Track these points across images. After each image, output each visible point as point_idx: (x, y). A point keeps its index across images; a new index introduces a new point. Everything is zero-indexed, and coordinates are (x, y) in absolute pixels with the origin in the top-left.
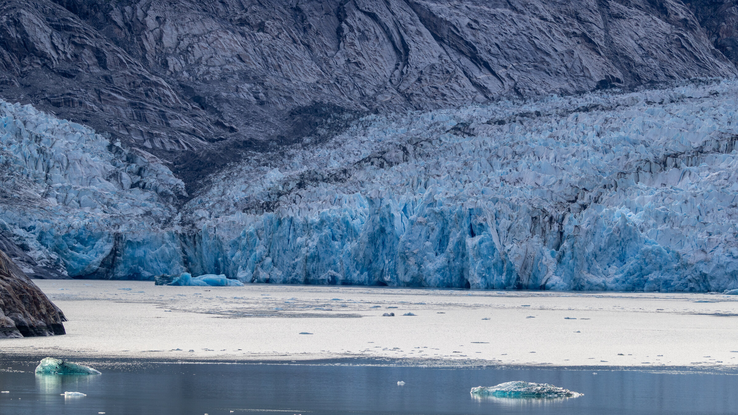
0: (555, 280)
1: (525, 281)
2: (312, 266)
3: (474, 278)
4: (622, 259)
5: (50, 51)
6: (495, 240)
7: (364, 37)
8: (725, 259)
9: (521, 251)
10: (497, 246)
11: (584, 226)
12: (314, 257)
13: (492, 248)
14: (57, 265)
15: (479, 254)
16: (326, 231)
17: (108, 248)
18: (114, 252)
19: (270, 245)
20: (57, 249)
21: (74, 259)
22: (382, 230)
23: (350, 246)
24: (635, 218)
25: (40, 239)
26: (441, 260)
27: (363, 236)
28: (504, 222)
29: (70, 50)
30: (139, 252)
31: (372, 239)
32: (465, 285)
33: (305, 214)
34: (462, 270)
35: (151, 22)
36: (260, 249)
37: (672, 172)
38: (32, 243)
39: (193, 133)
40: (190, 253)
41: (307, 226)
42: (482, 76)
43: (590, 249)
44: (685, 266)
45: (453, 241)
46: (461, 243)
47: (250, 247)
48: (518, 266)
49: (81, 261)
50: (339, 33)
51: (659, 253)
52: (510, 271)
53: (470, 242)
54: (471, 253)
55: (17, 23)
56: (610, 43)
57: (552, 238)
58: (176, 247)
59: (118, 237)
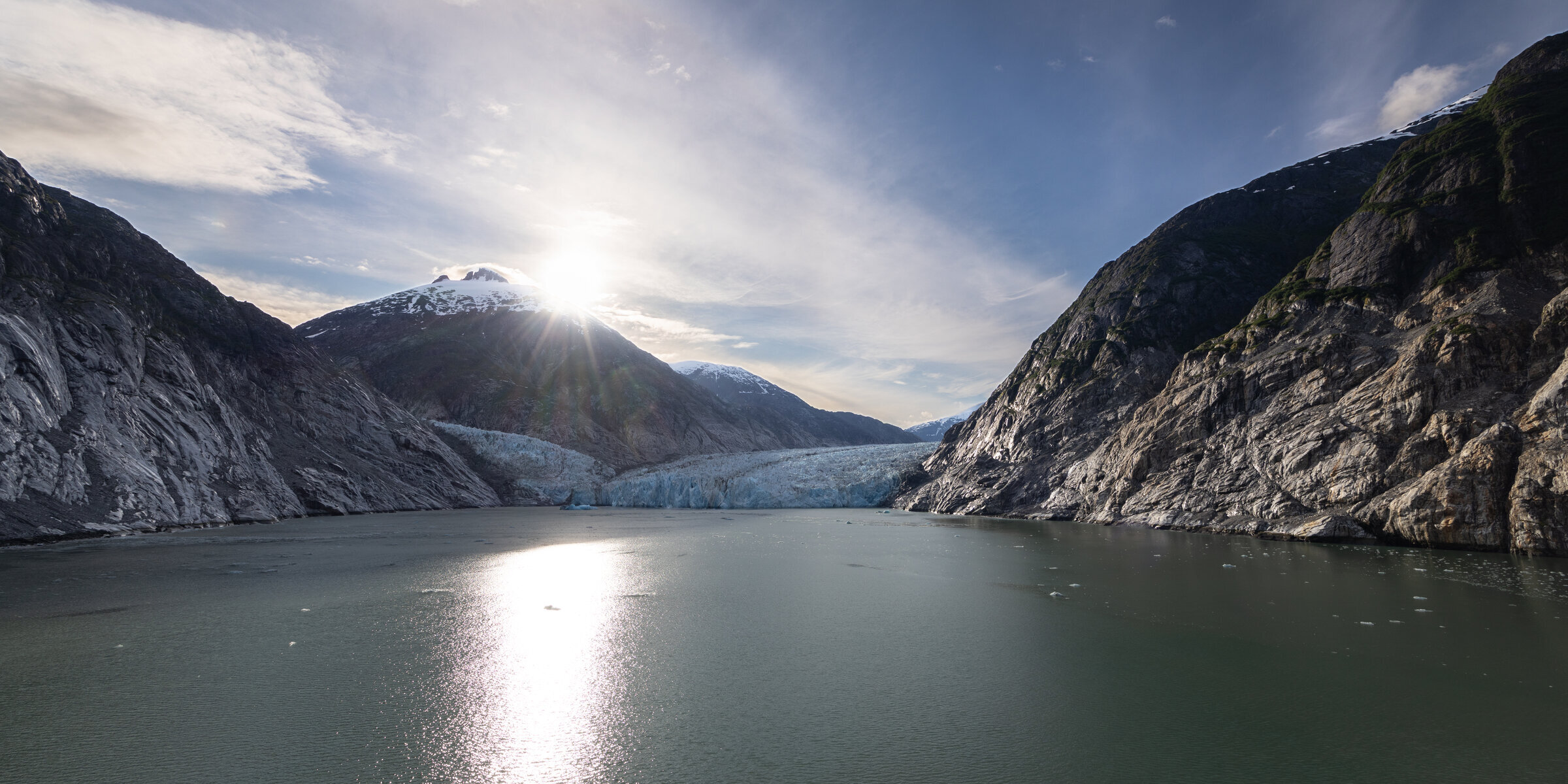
0: (724, 504)
1: (711, 505)
2: (636, 500)
3: (692, 504)
4: (750, 496)
5: (592, 437)
6: (700, 489)
7: (691, 437)
8: (788, 495)
9: (710, 493)
10: (701, 491)
11: (735, 483)
12: (637, 497)
13: (699, 492)
14: (549, 501)
15: (694, 495)
16: (642, 487)
17: (569, 494)
18: (571, 496)
19: (623, 492)
20: (550, 495)
21: (556, 498)
22: (660, 486)
23: (650, 492)
24: (755, 481)
25: (544, 492)
26: (681, 497)
27: (654, 489)
28: (705, 482)
29: (599, 437)
30: (580, 496)
31: (657, 490)
32: (689, 507)
33: (635, 481)
34: (688, 501)
35: (630, 432)
36: (620, 494)
37: (769, 467)
38: (541, 493)
39: (633, 460)
40: (598, 496)
41: (635, 485)
42: (722, 448)
43: (737, 492)
44: (773, 498)
45: (685, 489)
46: (688, 491)
47: (617, 493)
48: (709, 499)
49: (559, 499)
50: (684, 437)
51: (763, 493)
52: (706, 501)
53: (691, 490)
54: (691, 494)
55: (583, 429)
56: (756, 441)
57: (723, 487)
58: (593, 493)
59: (573, 490)
